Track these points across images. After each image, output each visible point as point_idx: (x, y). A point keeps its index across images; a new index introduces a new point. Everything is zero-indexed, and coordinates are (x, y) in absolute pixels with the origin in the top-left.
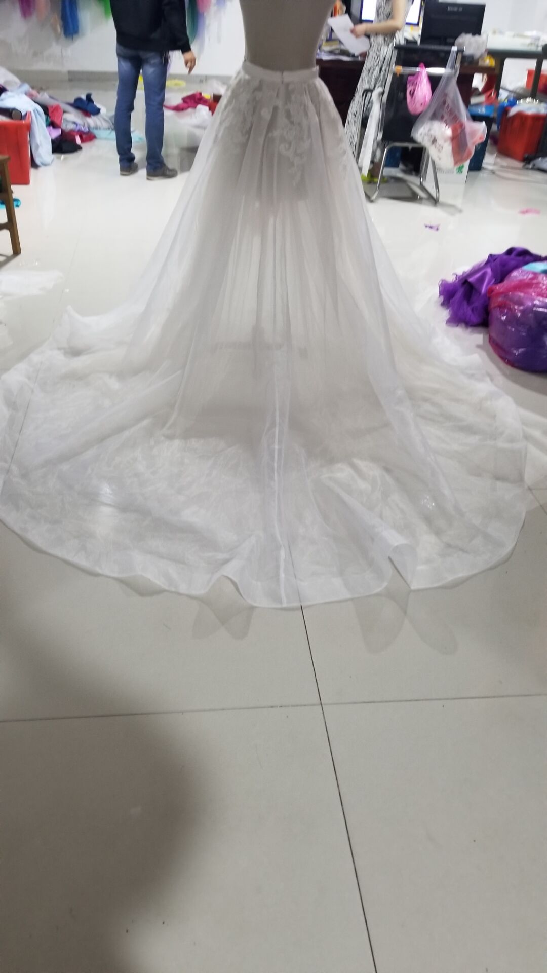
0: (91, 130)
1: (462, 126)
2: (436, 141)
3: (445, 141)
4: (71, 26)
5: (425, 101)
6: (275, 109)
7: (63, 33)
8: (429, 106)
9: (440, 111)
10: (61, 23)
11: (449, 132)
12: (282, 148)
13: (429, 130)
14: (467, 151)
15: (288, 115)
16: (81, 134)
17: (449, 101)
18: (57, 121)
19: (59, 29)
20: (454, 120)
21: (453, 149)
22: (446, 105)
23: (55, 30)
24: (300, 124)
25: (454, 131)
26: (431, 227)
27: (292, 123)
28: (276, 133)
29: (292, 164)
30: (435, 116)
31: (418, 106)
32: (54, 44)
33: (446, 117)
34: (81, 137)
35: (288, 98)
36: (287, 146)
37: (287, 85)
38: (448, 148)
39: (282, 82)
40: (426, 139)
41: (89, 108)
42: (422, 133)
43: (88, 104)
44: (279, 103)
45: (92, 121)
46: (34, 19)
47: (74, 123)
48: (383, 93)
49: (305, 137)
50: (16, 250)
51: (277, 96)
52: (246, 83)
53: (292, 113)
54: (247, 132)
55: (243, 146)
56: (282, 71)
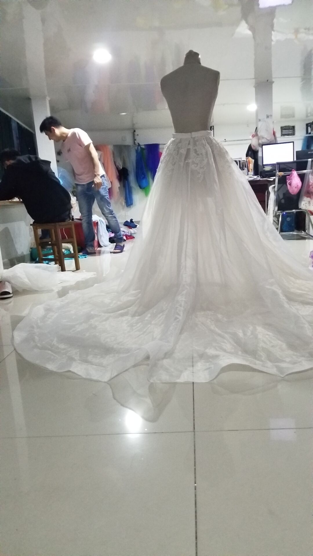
0: (132, 235)
4: (129, 201)
5: (298, 185)
6: (188, 150)
7: (126, 205)
10: (125, 201)
12: (193, 166)
15: (196, 151)
16: (126, 236)
19: (124, 204)
23: (121, 204)
24: (201, 154)
27: (198, 155)
28: (190, 161)
29: (199, 173)
31: (294, 188)
32: (122, 210)
34: (126, 237)
35: (195, 144)
36: (196, 165)
37: (194, 138)
39: (192, 138)
41: (131, 225)
43: (131, 223)
44: (191, 147)
45: (132, 231)
49: (205, 158)
50: (78, 268)
51: (189, 144)
52: (173, 141)
53: (197, 150)
54: (175, 163)
55: (173, 170)
56: (191, 132)
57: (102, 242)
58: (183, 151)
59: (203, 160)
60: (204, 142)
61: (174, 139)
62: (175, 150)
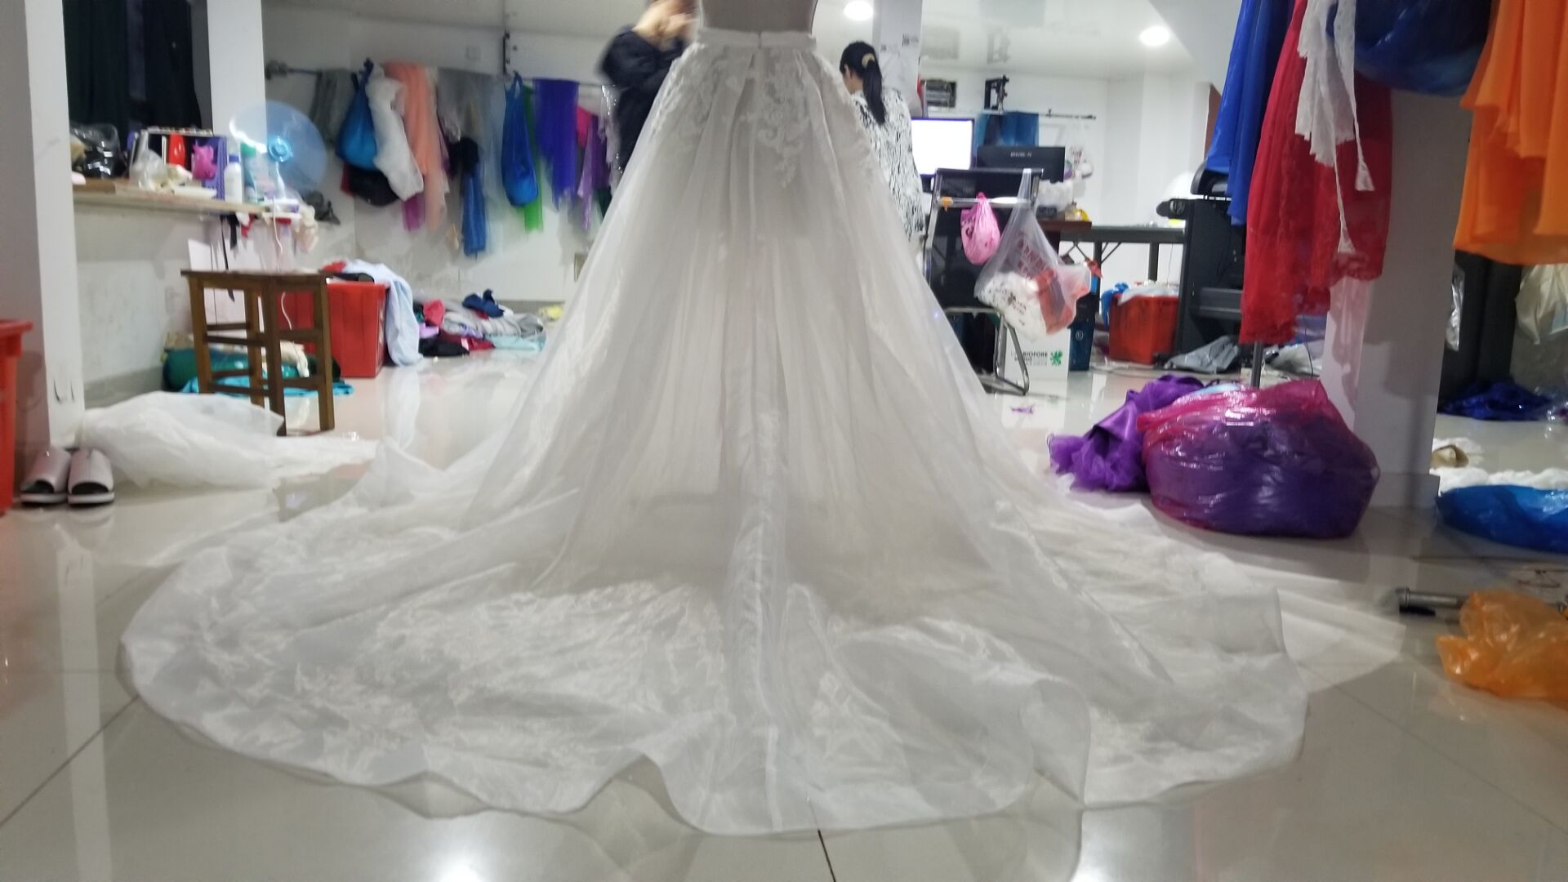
0: (487, 337)
1: (1051, 273)
2: (1015, 298)
3: (1029, 298)
4: (475, 239)
5: (992, 239)
6: (749, 83)
7: (462, 250)
8: (999, 250)
9: (1015, 258)
10: (461, 236)
11: (1032, 286)
12: (762, 135)
13: (1002, 284)
14: (1064, 311)
15: (771, 91)
16: (470, 339)
17: (1028, 242)
18: (434, 319)
19: (457, 244)
20: (1038, 268)
21: (1042, 308)
22: (1024, 248)
23: (451, 245)
24: (790, 101)
25: (1041, 282)
26: (1020, 410)
27: (778, 101)
28: (752, 117)
29: (780, 158)
30: (1008, 266)
31: (981, 247)
32: (448, 264)
33: (1026, 264)
34: (470, 342)
35: (770, 67)
36: (771, 134)
37: (768, 50)
38: (1035, 307)
39: (760, 47)
40: (999, 296)
41: (488, 307)
42: (993, 290)
43: (484, 304)
44: (757, 74)
45: (489, 325)
46: (423, 232)
47: (462, 325)
48: (926, 237)
49: (800, 115)
50: (327, 423)
51: (752, 65)
52: (701, 54)
53: (777, 87)
54: (705, 119)
55: (697, 138)
56: (759, 31)
57: (399, 349)
58: (735, 85)
59: (796, 120)
60: (801, 66)
61: (703, 46)
62: (705, 79)
